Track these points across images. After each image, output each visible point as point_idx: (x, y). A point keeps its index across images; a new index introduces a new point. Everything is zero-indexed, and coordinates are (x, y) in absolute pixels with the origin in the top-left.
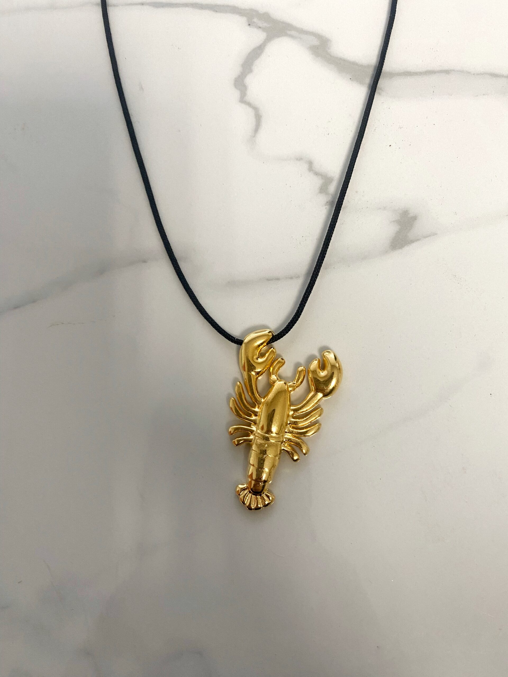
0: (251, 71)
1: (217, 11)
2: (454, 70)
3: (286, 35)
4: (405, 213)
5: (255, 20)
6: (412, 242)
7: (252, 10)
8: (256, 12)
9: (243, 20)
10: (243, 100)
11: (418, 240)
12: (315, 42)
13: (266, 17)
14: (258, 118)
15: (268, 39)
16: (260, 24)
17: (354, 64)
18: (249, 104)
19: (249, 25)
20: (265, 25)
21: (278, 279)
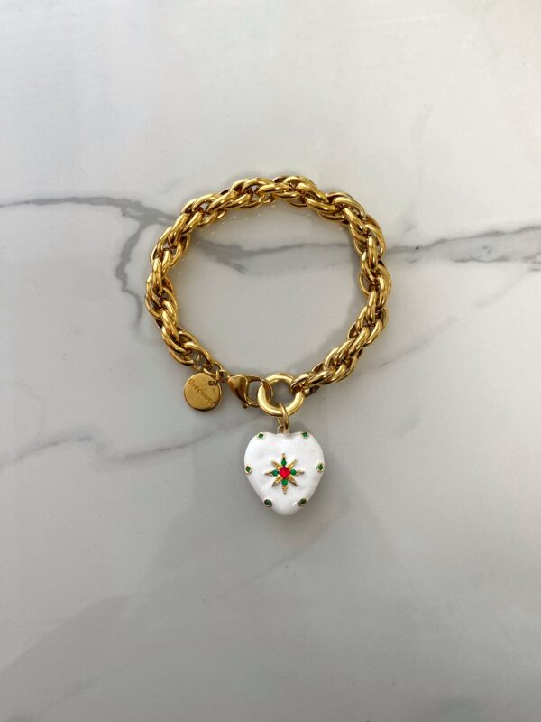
0: (129, 260)
1: (93, 204)
3: (157, 222)
5: (129, 210)
7: (125, 200)
8: (129, 201)
9: (117, 211)
10: (125, 289)
13: (137, 205)
14: (139, 304)
15: (142, 228)
16: (133, 212)
18: (130, 292)
19: (124, 215)
20: (137, 214)
21: (169, 449)
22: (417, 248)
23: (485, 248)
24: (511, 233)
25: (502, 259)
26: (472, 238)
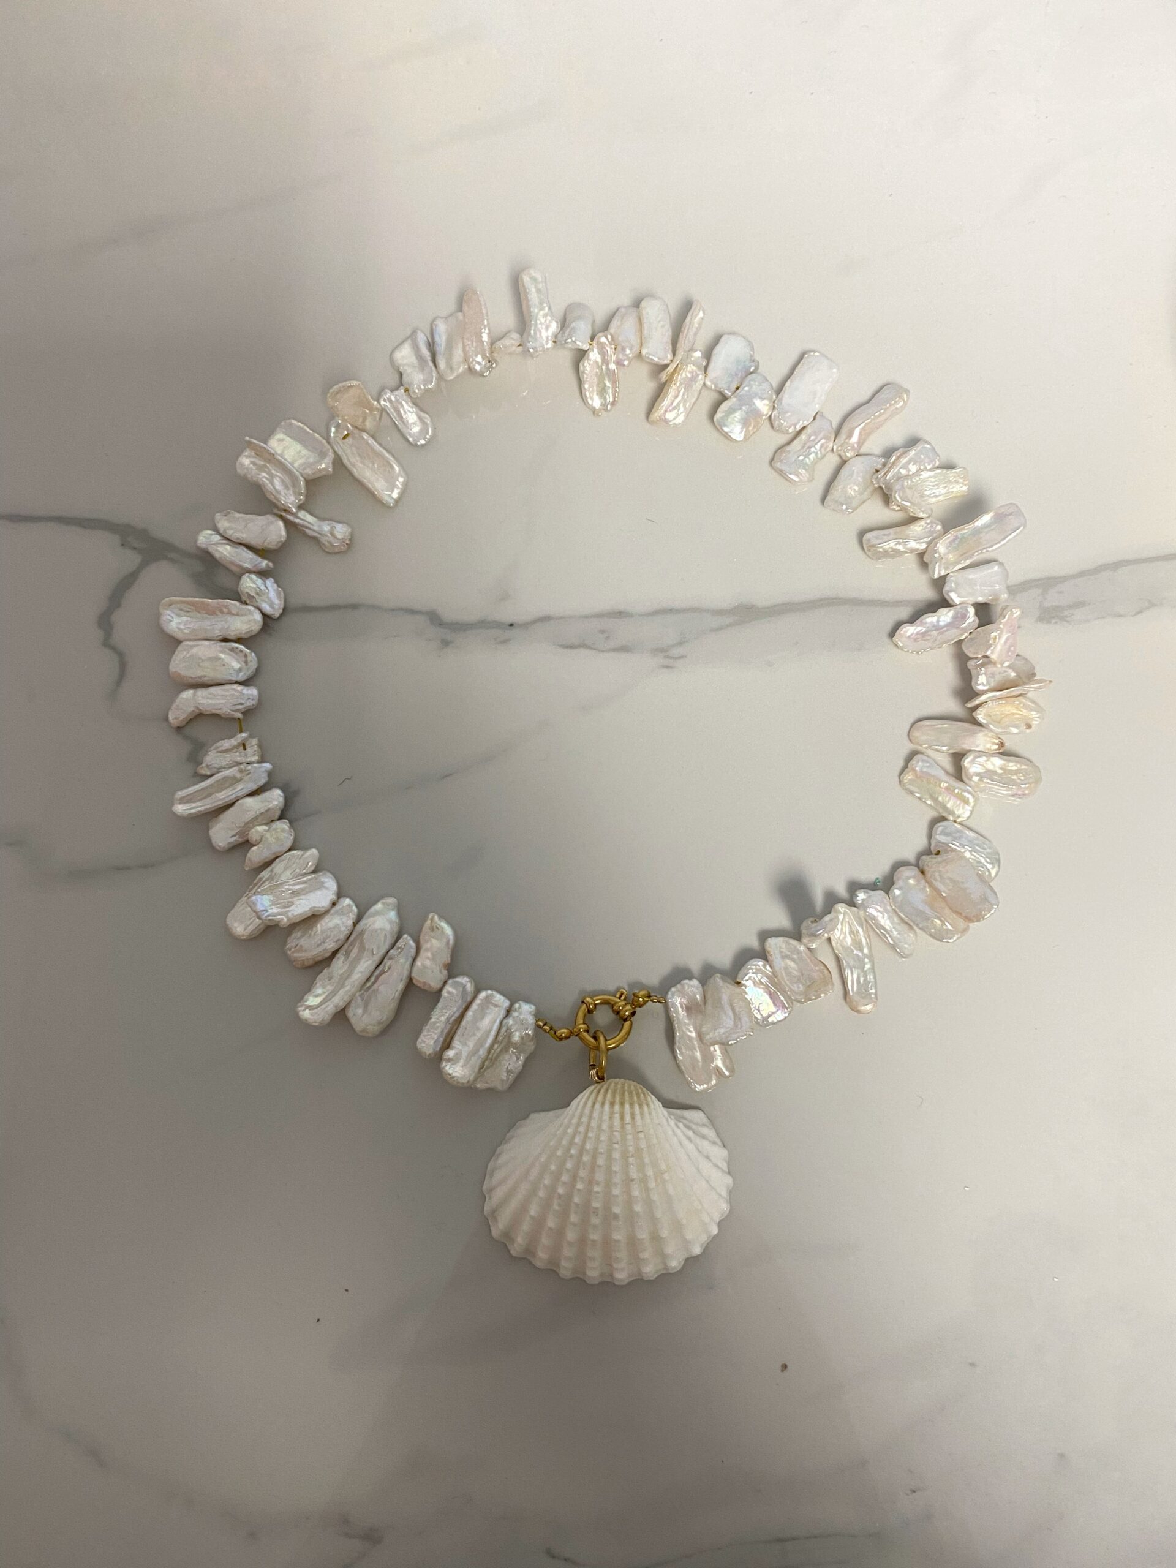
0: (119, 606)
1: (85, 527)
2: (362, 605)
3: (166, 558)
5: (130, 539)
7: (128, 526)
8: (132, 527)
9: (115, 539)
10: (107, 643)
13: (143, 534)
14: (123, 666)
15: (143, 565)
16: (137, 543)
18: (114, 649)
19: (123, 545)
20: (140, 545)
21: (129, 868)
22: (511, 625)
23: (602, 632)
24: (641, 615)
25: (624, 649)
26: (586, 617)
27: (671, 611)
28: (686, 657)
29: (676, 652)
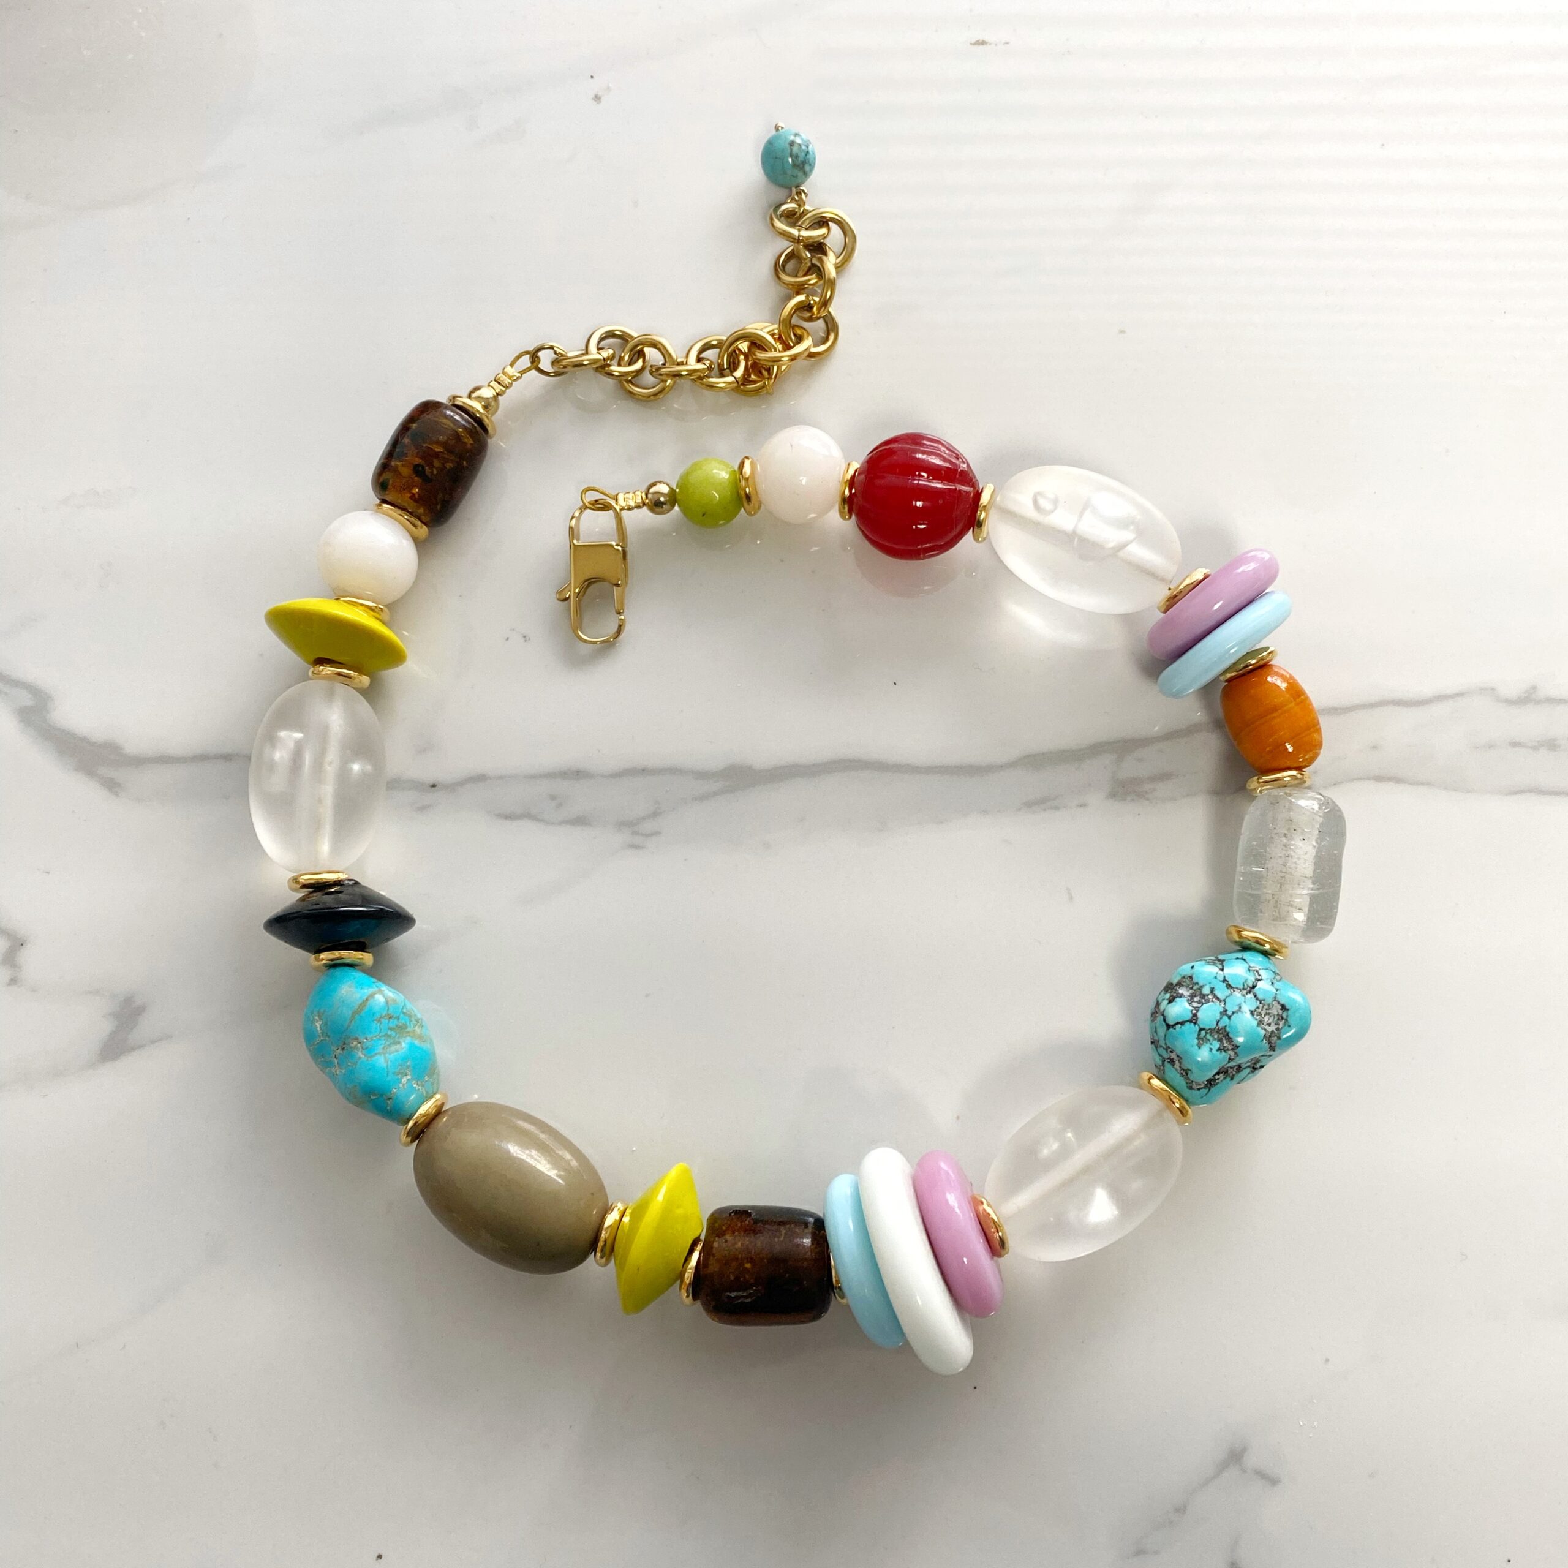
2: (238, 755)
4: (128, 1000)
6: (133, 1049)
11: (141, 1047)
12: (27, 700)
17: (84, 739)
27: (644, 771)
28: (659, 833)
29: (648, 826)
